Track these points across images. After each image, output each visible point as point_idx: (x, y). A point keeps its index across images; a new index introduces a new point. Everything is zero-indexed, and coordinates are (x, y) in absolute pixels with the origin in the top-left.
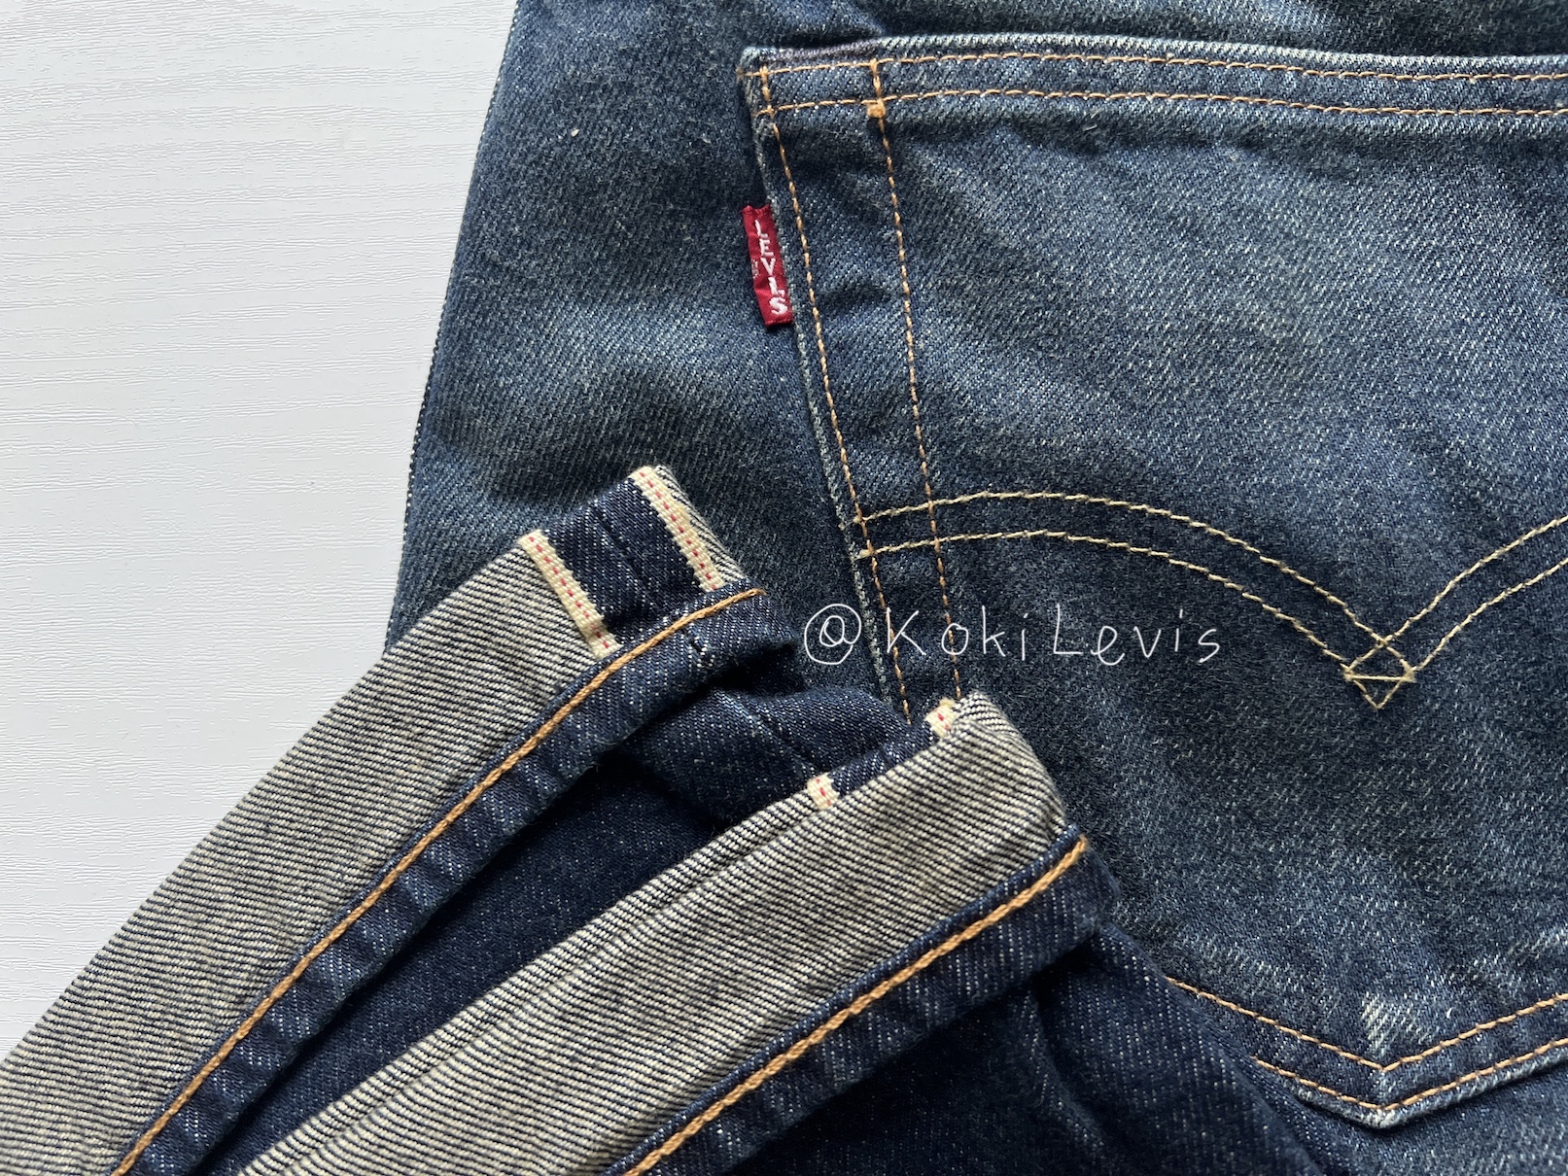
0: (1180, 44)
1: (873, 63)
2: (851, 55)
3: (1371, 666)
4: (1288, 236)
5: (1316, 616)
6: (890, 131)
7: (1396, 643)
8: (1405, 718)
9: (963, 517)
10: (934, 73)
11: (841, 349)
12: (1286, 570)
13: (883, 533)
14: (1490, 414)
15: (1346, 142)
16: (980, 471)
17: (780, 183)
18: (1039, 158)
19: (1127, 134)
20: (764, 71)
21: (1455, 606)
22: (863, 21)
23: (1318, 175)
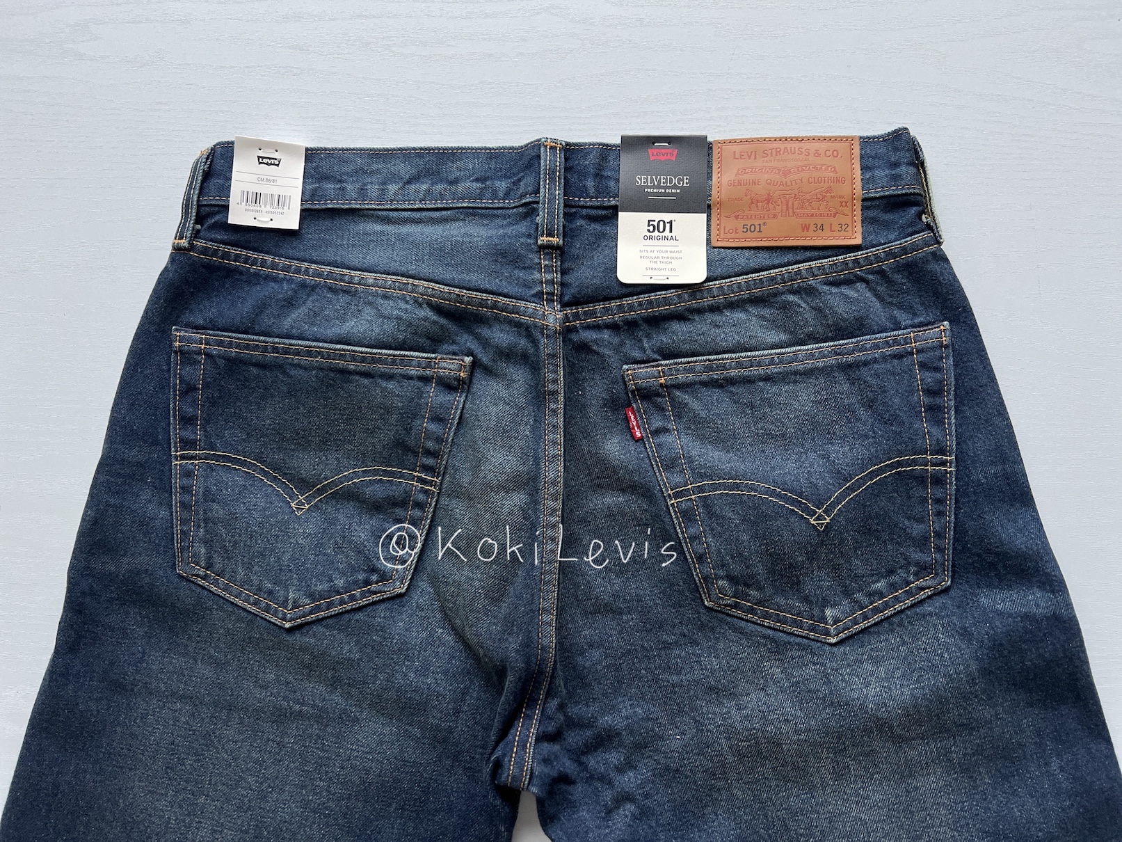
0: (743, 354)
1: (660, 368)
2: (653, 366)
3: (818, 519)
4: (780, 404)
5: (800, 506)
6: (666, 386)
7: (824, 512)
8: (829, 532)
9: (700, 489)
10: (677, 370)
11: (659, 446)
12: (789, 495)
13: (677, 495)
14: (842, 447)
15: (795, 373)
16: (703, 476)
17: (636, 401)
18: (708, 391)
19: (731, 381)
20: (630, 372)
21: (838, 501)
22: (656, 356)
23: (788, 383)
